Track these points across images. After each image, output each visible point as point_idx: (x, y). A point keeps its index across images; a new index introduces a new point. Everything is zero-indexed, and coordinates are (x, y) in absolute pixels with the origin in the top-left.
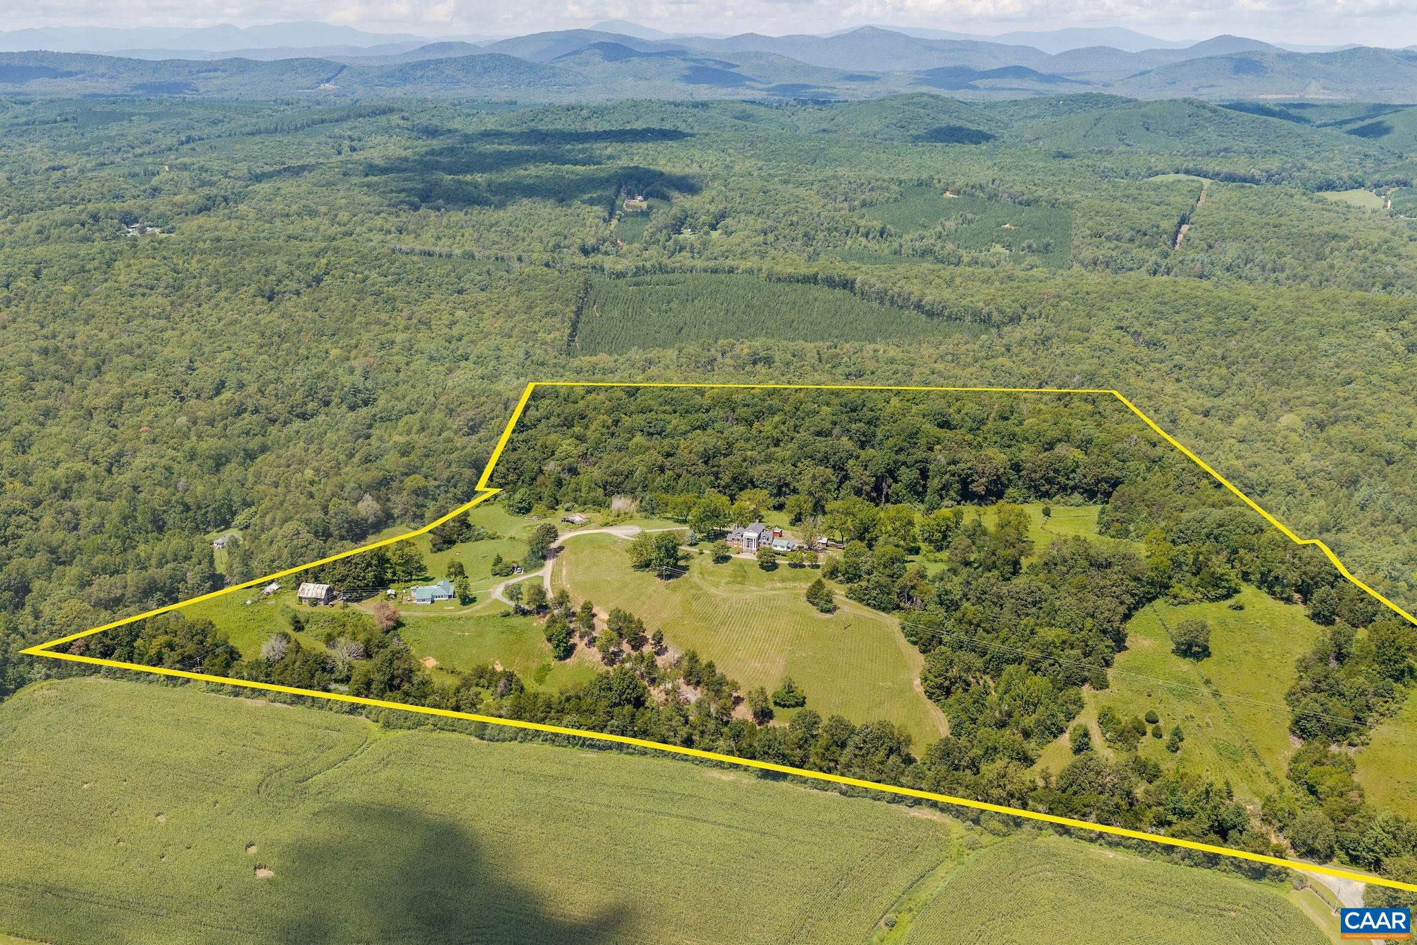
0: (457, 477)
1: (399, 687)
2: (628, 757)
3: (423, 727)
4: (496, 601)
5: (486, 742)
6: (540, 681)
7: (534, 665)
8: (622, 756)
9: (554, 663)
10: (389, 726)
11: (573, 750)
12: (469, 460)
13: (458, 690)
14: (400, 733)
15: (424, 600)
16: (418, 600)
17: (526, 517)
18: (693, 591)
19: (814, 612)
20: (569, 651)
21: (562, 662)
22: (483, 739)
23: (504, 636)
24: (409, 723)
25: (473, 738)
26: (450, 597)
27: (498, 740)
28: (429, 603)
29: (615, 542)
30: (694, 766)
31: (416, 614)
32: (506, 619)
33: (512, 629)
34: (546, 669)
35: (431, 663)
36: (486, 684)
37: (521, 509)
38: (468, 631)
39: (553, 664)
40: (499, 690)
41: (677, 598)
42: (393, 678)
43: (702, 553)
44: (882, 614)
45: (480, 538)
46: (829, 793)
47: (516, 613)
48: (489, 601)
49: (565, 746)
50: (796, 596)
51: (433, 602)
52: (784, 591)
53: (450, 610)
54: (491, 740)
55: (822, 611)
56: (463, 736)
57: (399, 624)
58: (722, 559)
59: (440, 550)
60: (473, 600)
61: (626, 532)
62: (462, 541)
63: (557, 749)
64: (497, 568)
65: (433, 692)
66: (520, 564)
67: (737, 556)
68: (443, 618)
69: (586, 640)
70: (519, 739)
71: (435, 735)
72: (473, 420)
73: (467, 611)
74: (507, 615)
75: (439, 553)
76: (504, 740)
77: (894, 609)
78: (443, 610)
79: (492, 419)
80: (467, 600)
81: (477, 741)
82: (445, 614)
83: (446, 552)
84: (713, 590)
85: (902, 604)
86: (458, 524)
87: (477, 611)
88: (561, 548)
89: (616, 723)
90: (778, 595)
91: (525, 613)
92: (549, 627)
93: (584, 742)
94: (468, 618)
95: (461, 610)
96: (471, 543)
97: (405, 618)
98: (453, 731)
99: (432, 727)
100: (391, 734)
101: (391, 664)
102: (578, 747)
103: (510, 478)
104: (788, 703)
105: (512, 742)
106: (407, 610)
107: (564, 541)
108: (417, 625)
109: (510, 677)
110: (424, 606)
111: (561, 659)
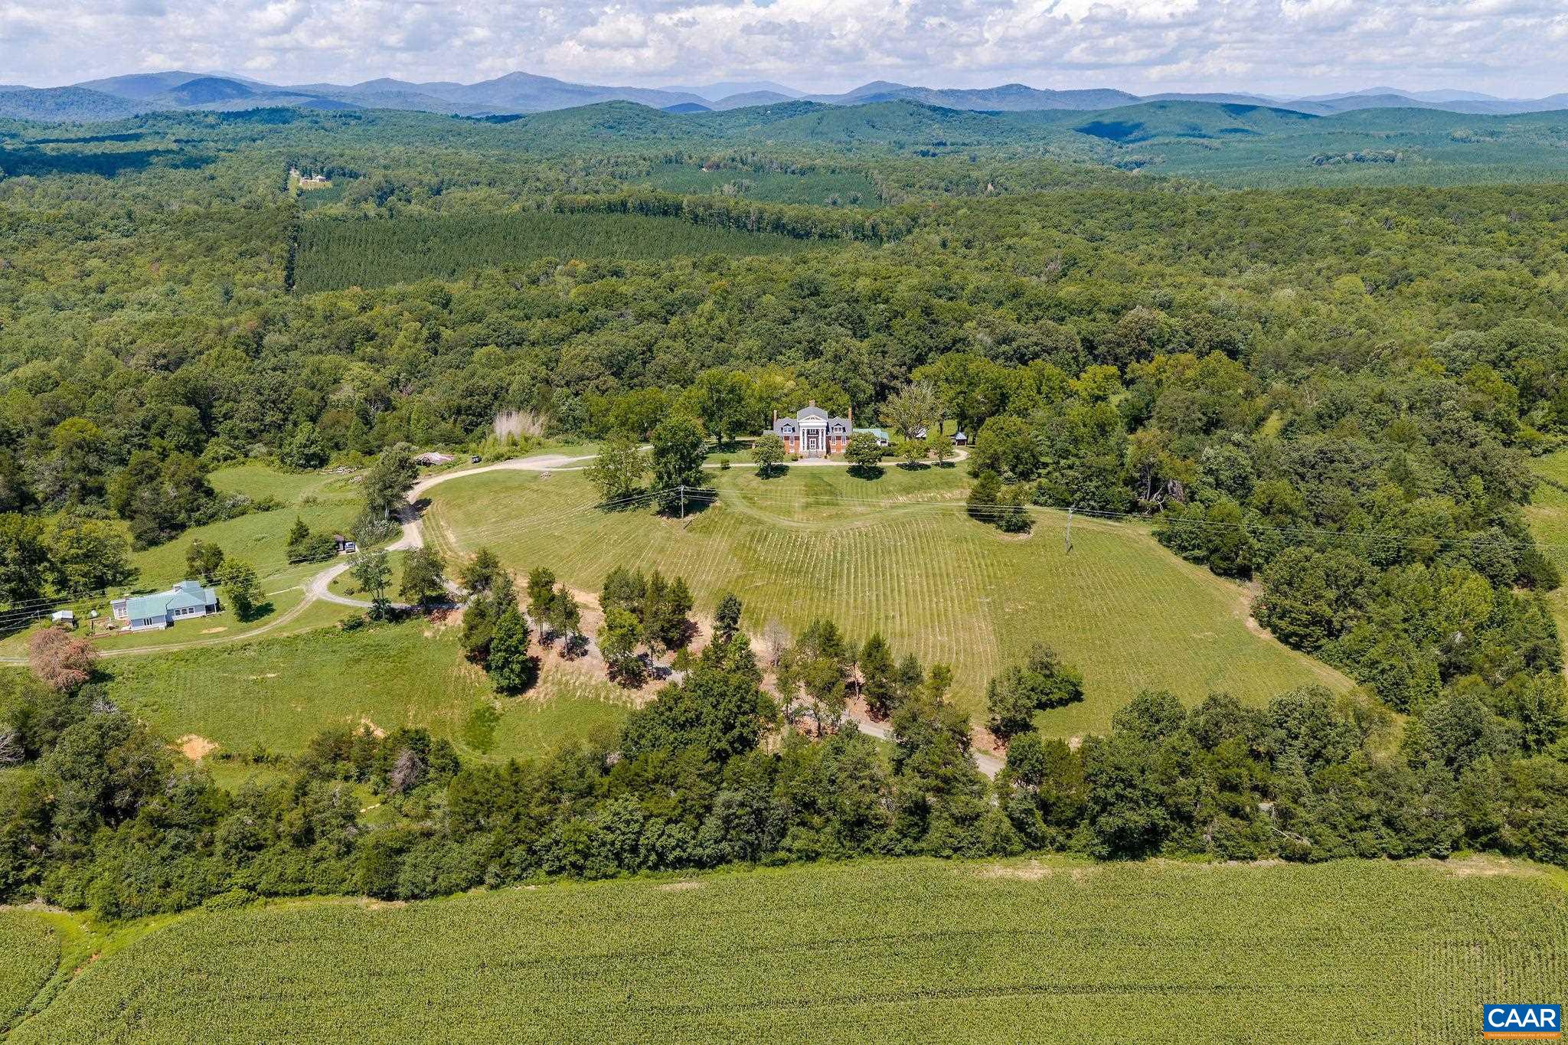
0: (163, 419)
1: (130, 811)
2: (778, 872)
3: (217, 899)
4: (319, 604)
5: (400, 904)
6: (483, 744)
7: (456, 714)
8: (760, 870)
9: (500, 703)
10: (118, 915)
11: (638, 880)
12: (180, 390)
13: (302, 790)
14: (155, 926)
15: (148, 621)
16: (135, 622)
17: (323, 471)
18: (744, 529)
19: (993, 533)
20: (530, 673)
21: (519, 698)
22: (391, 897)
23: (363, 667)
24: (175, 896)
25: (363, 901)
26: (209, 609)
27: (434, 894)
28: (162, 626)
29: (536, 478)
30: (941, 863)
31: (135, 651)
32: (359, 634)
33: (379, 651)
34: (485, 718)
35: (197, 748)
36: (354, 771)
37: (309, 458)
38: (272, 669)
39: (498, 705)
40: (398, 777)
41: (719, 543)
42: (108, 793)
43: (726, 468)
44: (1110, 522)
45: (237, 511)
46: (1262, 863)
47: (378, 617)
48: (302, 608)
49: (613, 876)
50: (947, 514)
51: (170, 624)
52: (917, 508)
53: (217, 635)
54: (415, 897)
55: (1008, 530)
56: (333, 901)
57: (98, 676)
58: (771, 471)
59: (154, 543)
60: (266, 609)
61: (547, 463)
62: (199, 523)
63: (592, 886)
64: (301, 549)
65: (233, 806)
66: (349, 536)
67: (795, 464)
68: (204, 652)
69: (560, 643)
70: (489, 880)
71: (258, 911)
72: (164, 356)
73: (258, 631)
74: (355, 625)
75: (153, 549)
76: (448, 892)
77: (1129, 512)
78: (198, 637)
79: (201, 353)
80: (249, 611)
81: (377, 905)
82: (209, 643)
83: (169, 545)
84: (784, 522)
85: (1142, 501)
86: (188, 489)
87: (282, 629)
88: (424, 503)
89: (739, 796)
90: (913, 514)
91: (396, 616)
92: (472, 628)
93: (661, 856)
94: (266, 645)
95: (243, 631)
96: (220, 524)
97: (110, 661)
98: (302, 893)
99: (244, 894)
100: (130, 934)
101: (100, 756)
102: (644, 871)
103: (268, 420)
104: (1055, 697)
105: (472, 892)
106: (113, 647)
107: (427, 491)
108: (143, 671)
109: (418, 741)
110: (151, 634)
111: (513, 691)
